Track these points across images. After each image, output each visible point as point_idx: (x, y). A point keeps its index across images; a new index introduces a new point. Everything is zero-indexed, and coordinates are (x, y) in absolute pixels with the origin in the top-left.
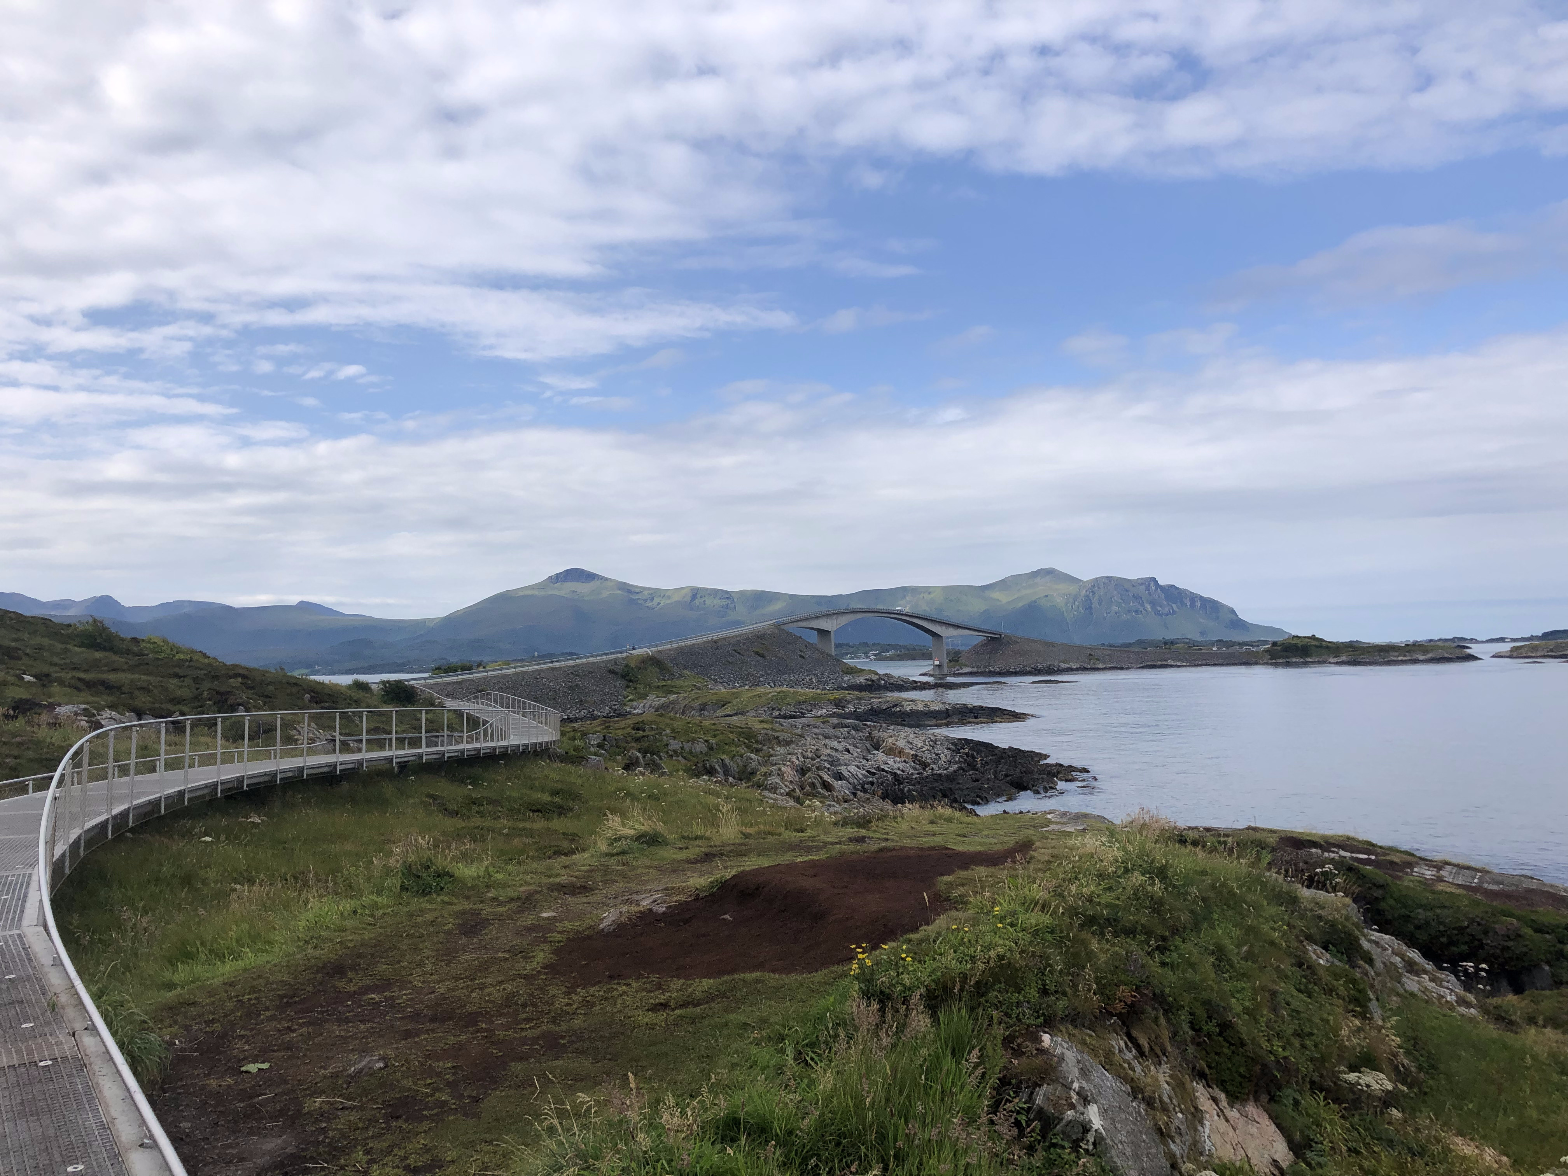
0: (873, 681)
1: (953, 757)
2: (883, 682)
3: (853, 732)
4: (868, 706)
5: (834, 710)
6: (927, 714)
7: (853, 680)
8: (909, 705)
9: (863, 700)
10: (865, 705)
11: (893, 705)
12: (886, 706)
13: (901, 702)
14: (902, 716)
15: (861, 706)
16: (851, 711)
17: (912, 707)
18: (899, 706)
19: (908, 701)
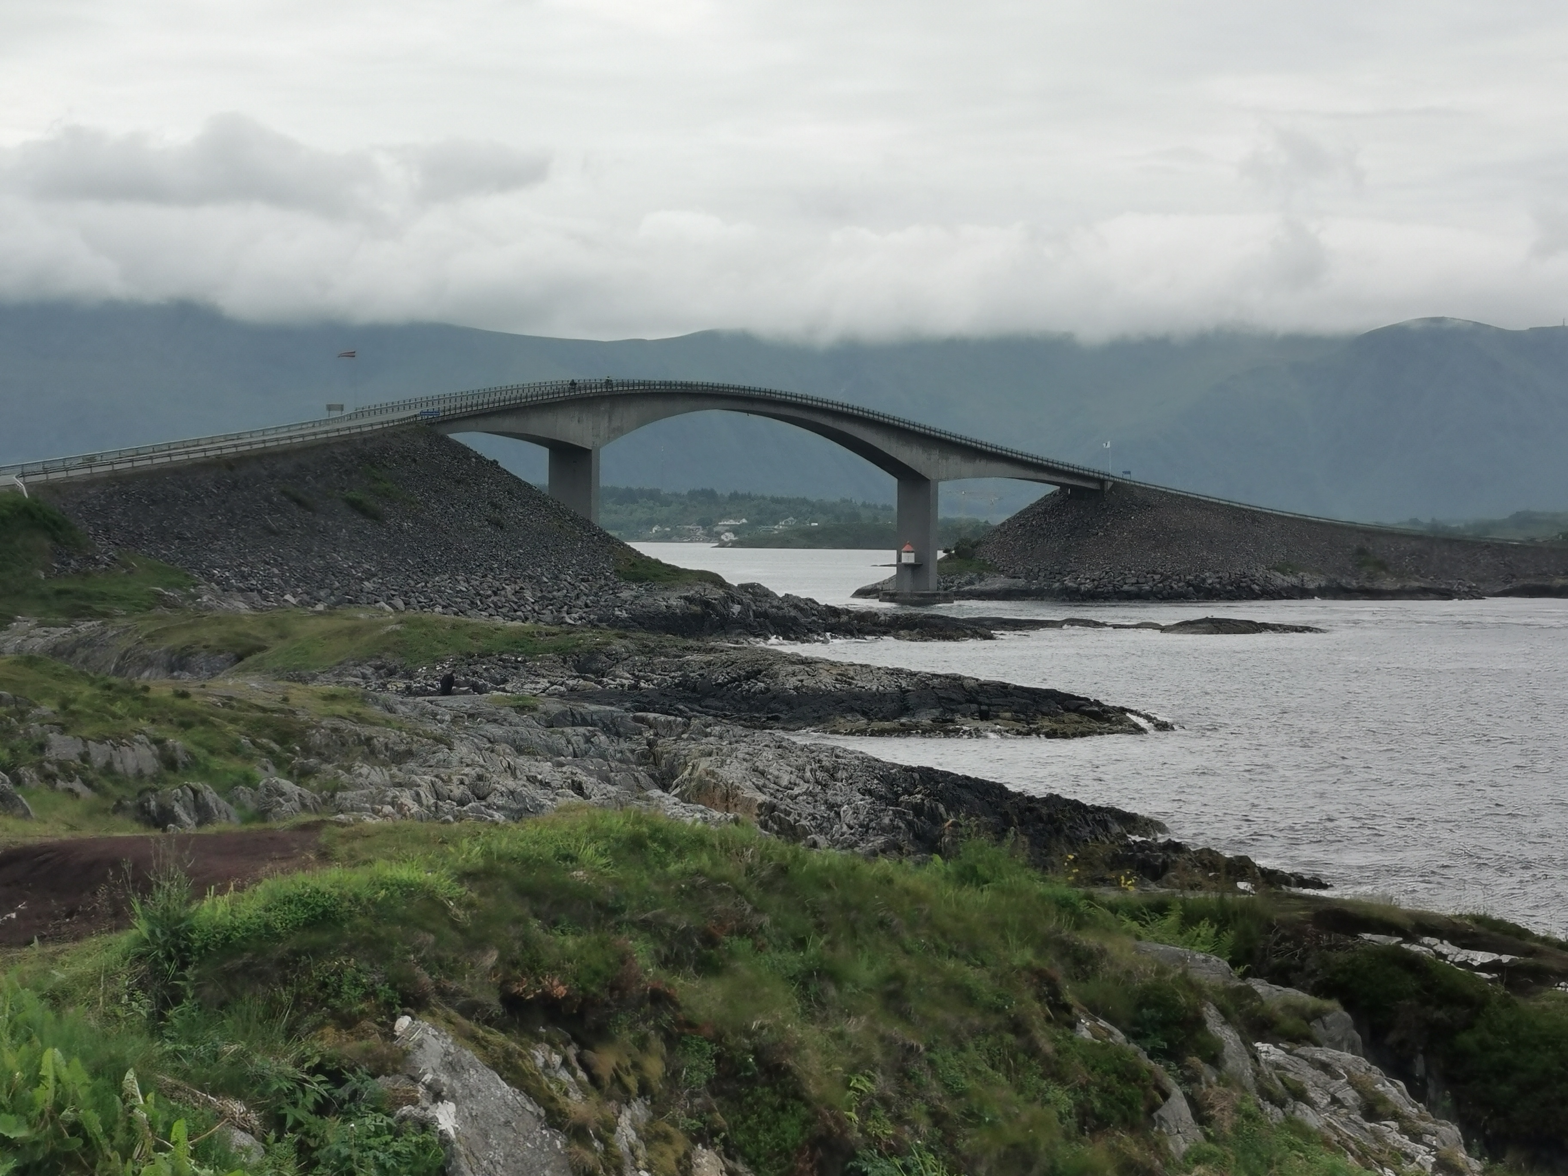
0: (707, 604)
1: (875, 814)
2: (736, 609)
3: (602, 739)
4: (673, 674)
5: (571, 682)
6: (843, 702)
7: (647, 601)
8: (794, 674)
9: (661, 654)
10: (664, 670)
11: (747, 672)
12: (728, 673)
13: (771, 665)
14: (772, 706)
15: (653, 672)
16: (622, 686)
17: (802, 681)
18: (765, 676)
19: (793, 663)
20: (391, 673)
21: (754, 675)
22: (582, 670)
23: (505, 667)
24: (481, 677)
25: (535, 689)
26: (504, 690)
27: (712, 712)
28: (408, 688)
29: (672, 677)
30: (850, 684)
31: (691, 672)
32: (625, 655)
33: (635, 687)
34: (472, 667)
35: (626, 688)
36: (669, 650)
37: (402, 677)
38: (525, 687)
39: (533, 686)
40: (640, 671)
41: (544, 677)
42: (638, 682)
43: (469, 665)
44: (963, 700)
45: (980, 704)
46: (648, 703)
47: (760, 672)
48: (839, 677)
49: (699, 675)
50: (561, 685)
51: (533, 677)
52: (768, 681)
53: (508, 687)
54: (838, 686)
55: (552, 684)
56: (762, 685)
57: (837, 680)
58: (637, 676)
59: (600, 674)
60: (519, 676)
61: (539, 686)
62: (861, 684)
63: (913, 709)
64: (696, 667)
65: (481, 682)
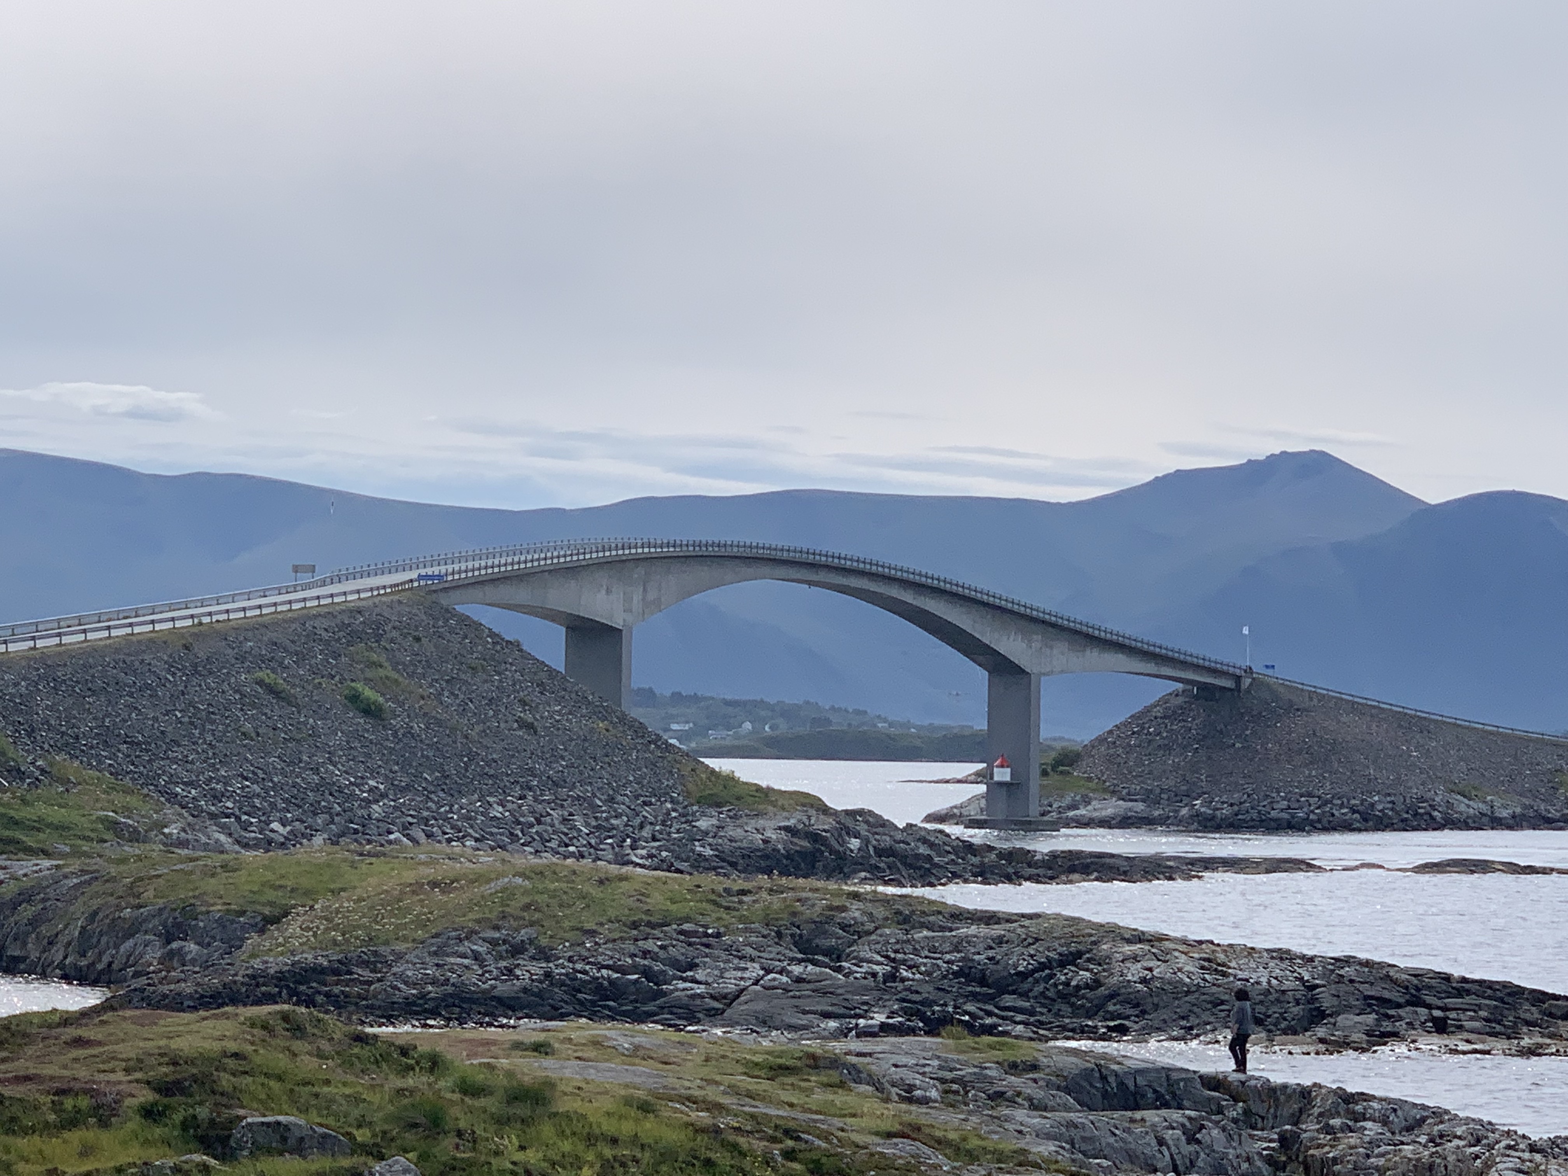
4: (948, 957)
5: (797, 970)
6: (1222, 1003)
7: (732, 831)
8: (1135, 958)
9: (923, 926)
10: (933, 950)
11: (1060, 954)
12: (1032, 956)
13: (1094, 943)
14: (1111, 1008)
15: (916, 952)
16: (874, 975)
17: (1150, 970)
18: (1089, 960)
19: (1129, 941)
20: (517, 950)
21: (1071, 959)
22: (808, 949)
23: (690, 944)
24: (656, 958)
25: (742, 978)
26: (693, 980)
27: (1019, 1018)
28: (548, 975)
29: (947, 962)
30: (1224, 974)
31: (974, 954)
32: (870, 926)
33: (892, 977)
34: (640, 943)
35: (880, 978)
36: (932, 918)
37: (533, 958)
38: (727, 975)
39: (739, 973)
40: (896, 951)
41: (752, 960)
42: (897, 969)
43: (636, 940)
44: (1402, 1000)
45: (1429, 1007)
46: (922, 1003)
47: (1079, 954)
48: (1206, 964)
49: (988, 958)
50: (780, 973)
51: (736, 961)
52: (1096, 968)
53: (700, 975)
54: (1208, 978)
55: (768, 971)
56: (1088, 974)
57: (1202, 968)
58: (894, 960)
59: (836, 955)
60: (716, 959)
61: (747, 975)
62: (1241, 974)
63: (1331, 1015)
64: (981, 947)
65: (658, 967)
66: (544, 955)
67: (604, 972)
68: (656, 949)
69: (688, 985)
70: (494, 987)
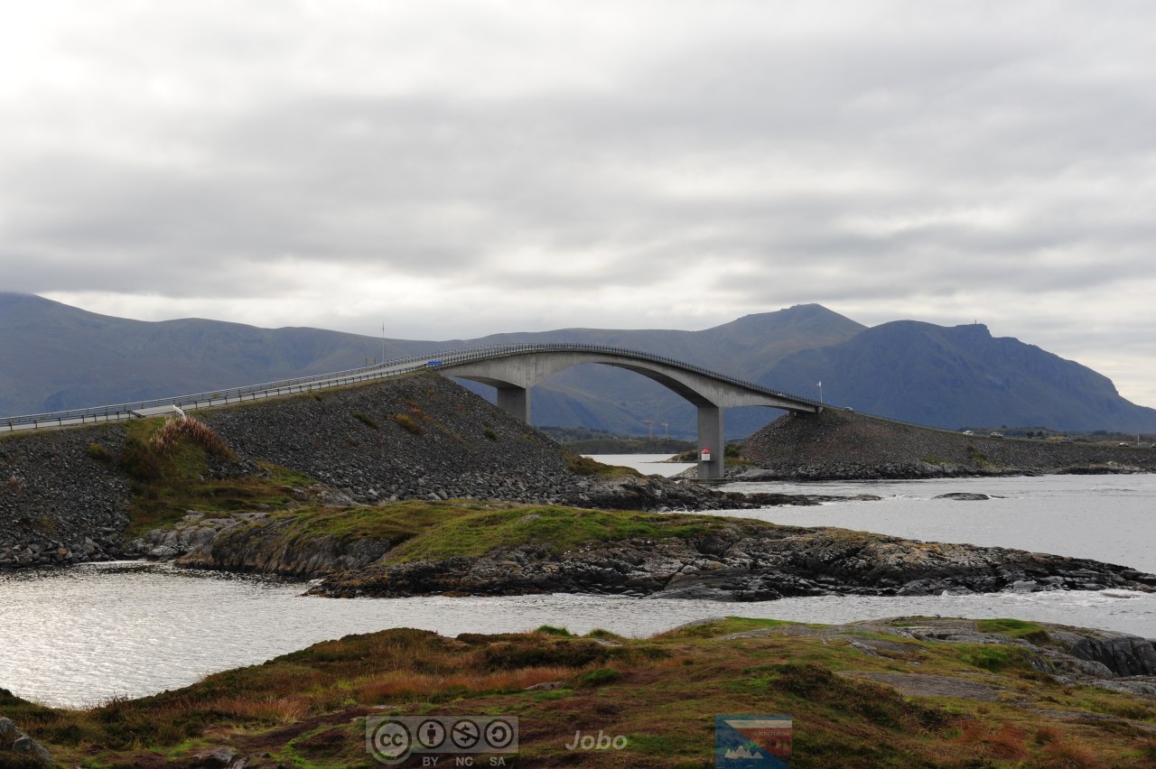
0: (638, 489)
4: (784, 553)
6: (946, 576)
8: (891, 552)
9: (766, 536)
10: (775, 549)
11: (847, 550)
12: (831, 552)
13: (866, 543)
14: (883, 580)
15: (765, 551)
16: (745, 564)
17: (901, 558)
18: (863, 553)
19: (884, 543)
20: (541, 556)
21: (854, 552)
22: (705, 550)
23: (639, 550)
24: (620, 558)
25: (671, 569)
26: (643, 570)
27: (831, 587)
28: (561, 569)
29: (784, 556)
30: (942, 559)
31: (798, 551)
32: (738, 537)
33: (754, 565)
34: (611, 550)
35: (748, 566)
36: (765, 531)
37: (551, 560)
38: (662, 567)
39: (669, 566)
40: (754, 551)
41: (675, 558)
42: (756, 561)
43: (608, 548)
44: (1046, 572)
45: (1062, 576)
46: (776, 580)
47: (857, 550)
49: (807, 553)
50: (692, 564)
51: (666, 559)
52: (869, 558)
53: (647, 567)
54: (935, 562)
55: (685, 564)
56: (864, 561)
57: (930, 556)
58: (753, 556)
59: (721, 555)
60: (654, 557)
61: (674, 566)
62: (953, 560)
63: (1009, 582)
64: (802, 547)
65: (622, 563)
66: (556, 558)
67: (593, 567)
68: (620, 553)
69: (641, 573)
70: (532, 577)
